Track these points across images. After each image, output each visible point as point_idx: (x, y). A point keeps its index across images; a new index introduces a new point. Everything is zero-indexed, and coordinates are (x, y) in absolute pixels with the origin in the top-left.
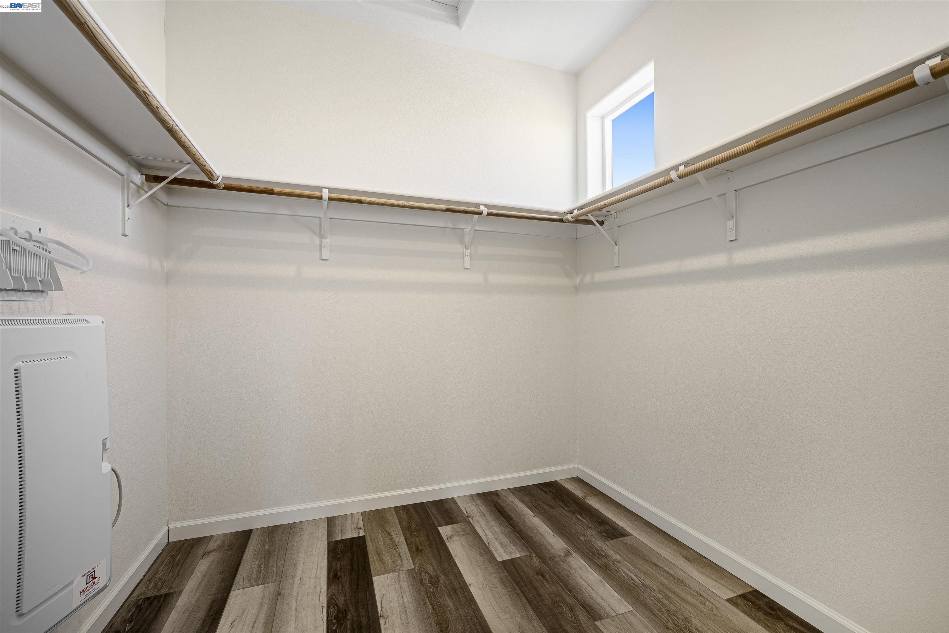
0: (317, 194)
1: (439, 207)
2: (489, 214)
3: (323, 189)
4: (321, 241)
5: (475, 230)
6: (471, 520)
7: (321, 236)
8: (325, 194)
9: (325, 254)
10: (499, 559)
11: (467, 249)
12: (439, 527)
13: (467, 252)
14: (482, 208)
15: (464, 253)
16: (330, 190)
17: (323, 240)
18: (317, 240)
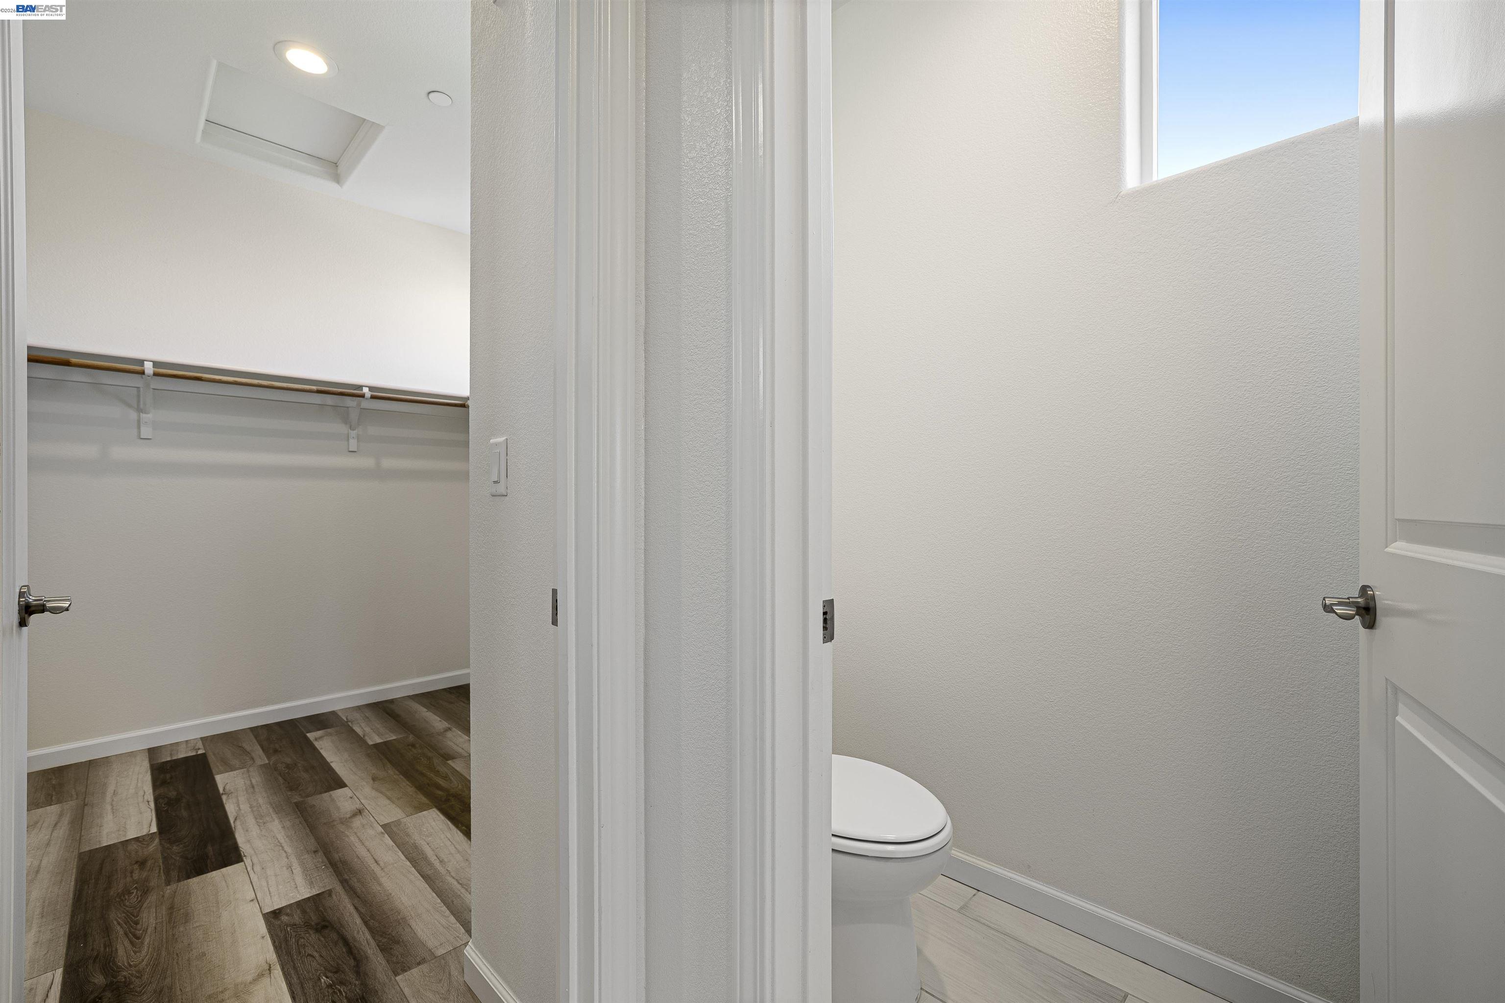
0: (137, 368)
1: (308, 389)
2: (373, 397)
3: (145, 362)
4: (139, 416)
5: (361, 408)
6: (350, 723)
7: (140, 410)
8: (149, 367)
9: (146, 432)
10: (371, 743)
11: (353, 430)
12: (307, 733)
13: (353, 433)
14: (366, 390)
15: (348, 434)
16: (156, 364)
17: (143, 415)
18: (133, 415)
